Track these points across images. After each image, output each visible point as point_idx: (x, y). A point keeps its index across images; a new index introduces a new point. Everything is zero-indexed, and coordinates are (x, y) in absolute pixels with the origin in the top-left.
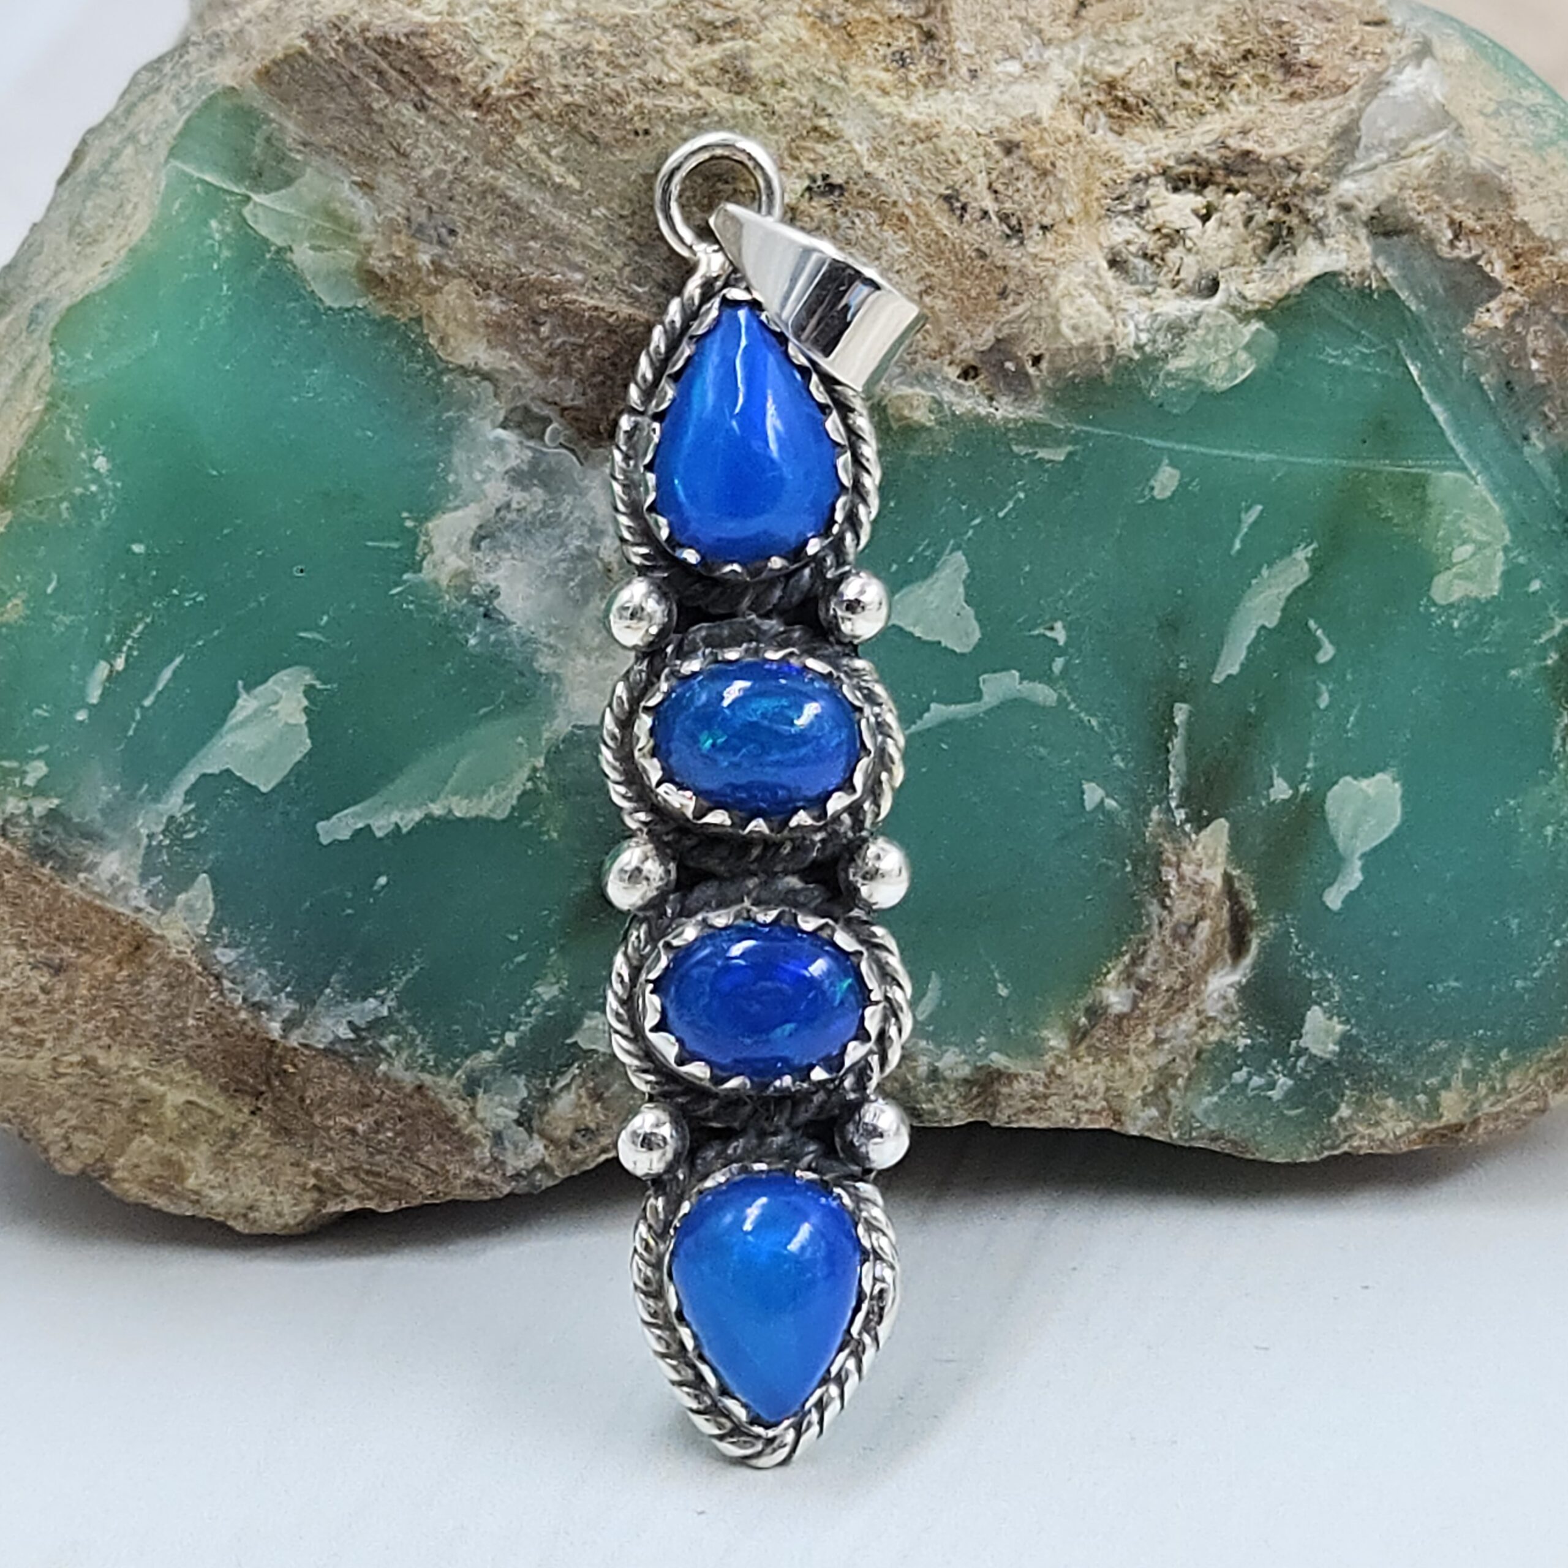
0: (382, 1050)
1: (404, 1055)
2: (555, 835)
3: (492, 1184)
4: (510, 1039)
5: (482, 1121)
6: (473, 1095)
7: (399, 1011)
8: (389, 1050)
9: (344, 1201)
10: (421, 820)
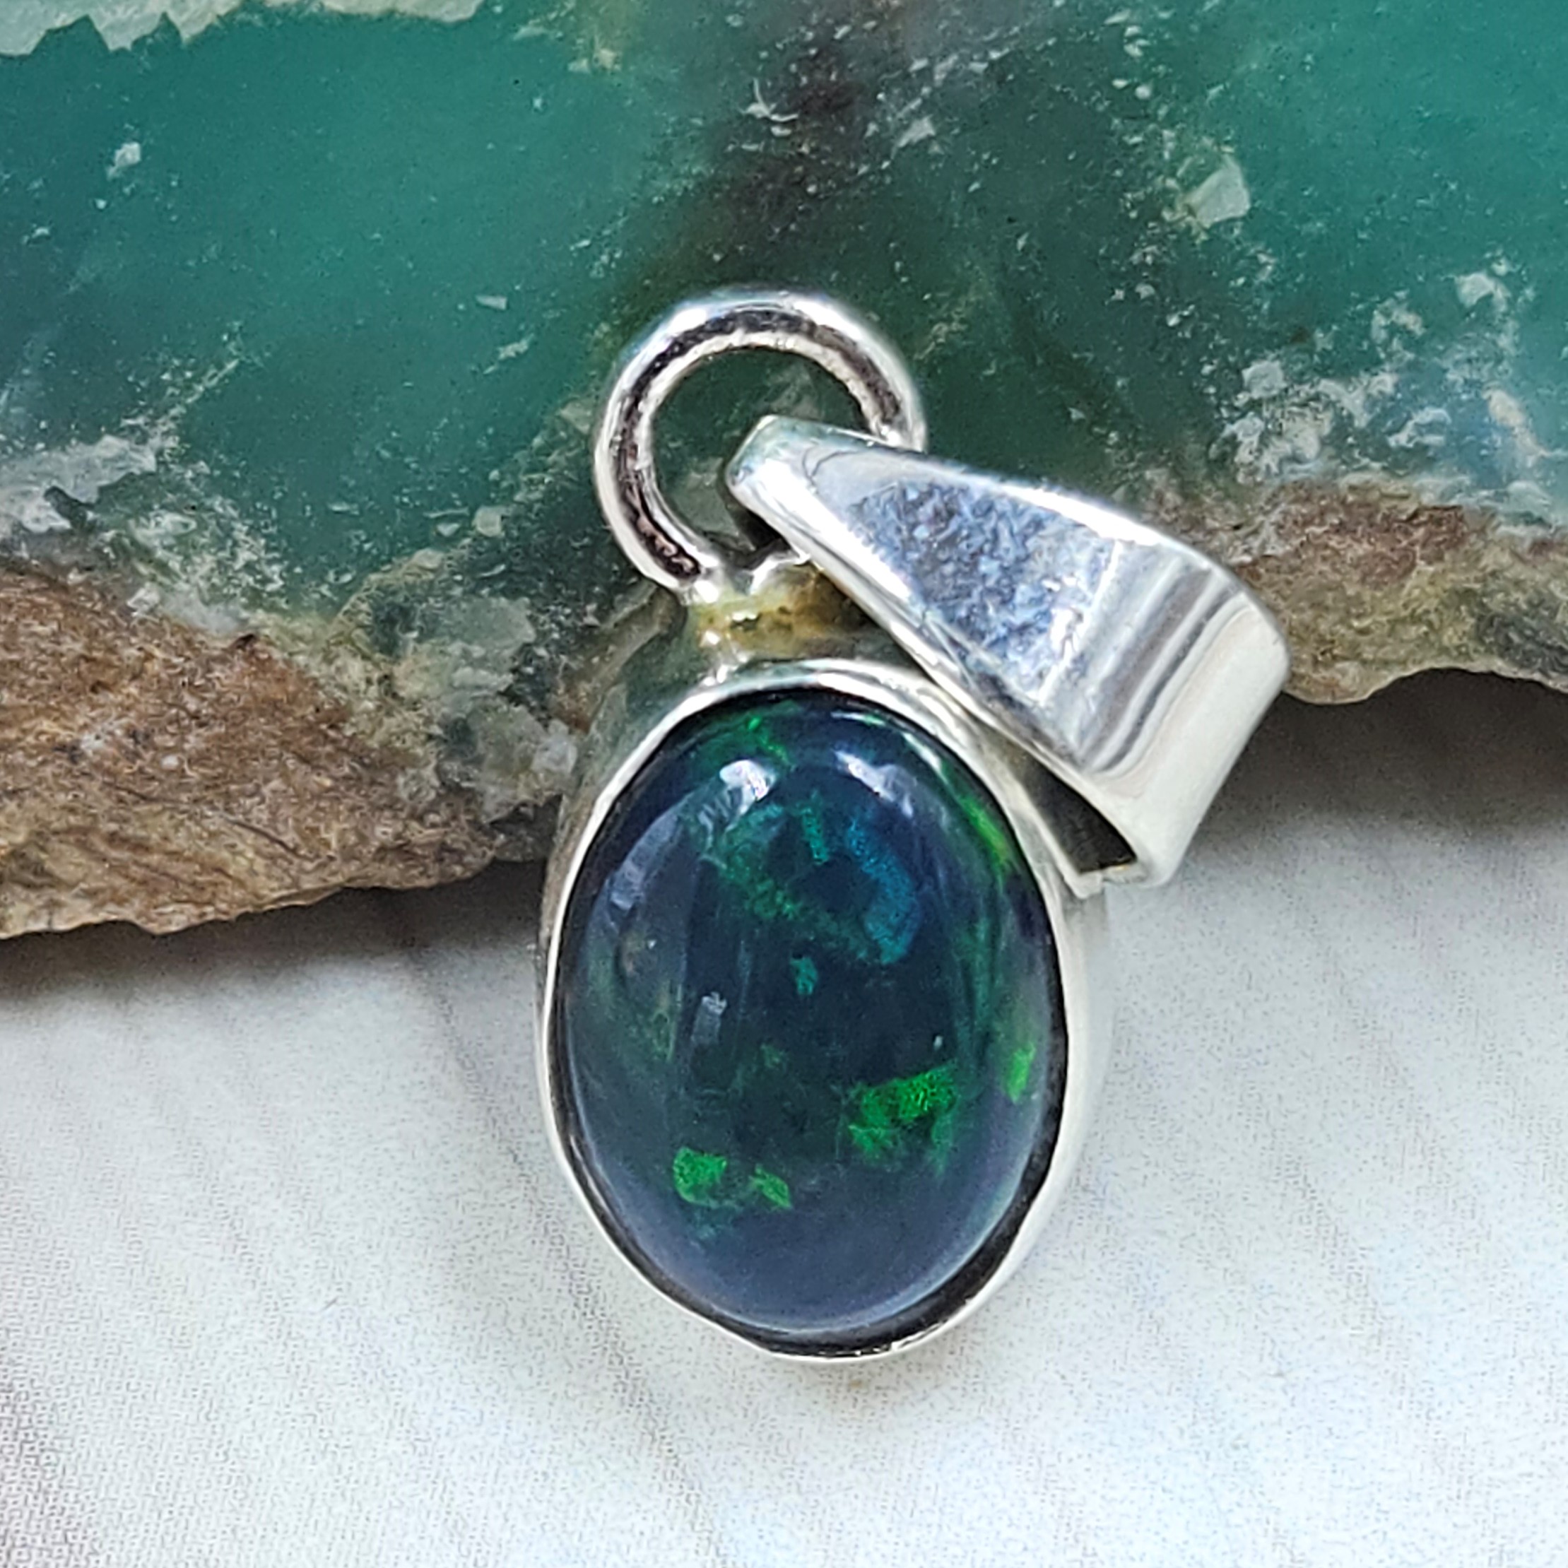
0: (145, 553)
1: (205, 563)
2: (606, 56)
3: (444, 847)
4: (489, 522)
5: (414, 705)
6: (391, 648)
7: (186, 459)
8: (160, 554)
9: (53, 905)
10: (231, 14)
